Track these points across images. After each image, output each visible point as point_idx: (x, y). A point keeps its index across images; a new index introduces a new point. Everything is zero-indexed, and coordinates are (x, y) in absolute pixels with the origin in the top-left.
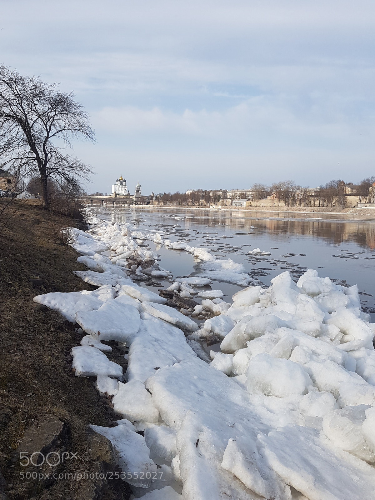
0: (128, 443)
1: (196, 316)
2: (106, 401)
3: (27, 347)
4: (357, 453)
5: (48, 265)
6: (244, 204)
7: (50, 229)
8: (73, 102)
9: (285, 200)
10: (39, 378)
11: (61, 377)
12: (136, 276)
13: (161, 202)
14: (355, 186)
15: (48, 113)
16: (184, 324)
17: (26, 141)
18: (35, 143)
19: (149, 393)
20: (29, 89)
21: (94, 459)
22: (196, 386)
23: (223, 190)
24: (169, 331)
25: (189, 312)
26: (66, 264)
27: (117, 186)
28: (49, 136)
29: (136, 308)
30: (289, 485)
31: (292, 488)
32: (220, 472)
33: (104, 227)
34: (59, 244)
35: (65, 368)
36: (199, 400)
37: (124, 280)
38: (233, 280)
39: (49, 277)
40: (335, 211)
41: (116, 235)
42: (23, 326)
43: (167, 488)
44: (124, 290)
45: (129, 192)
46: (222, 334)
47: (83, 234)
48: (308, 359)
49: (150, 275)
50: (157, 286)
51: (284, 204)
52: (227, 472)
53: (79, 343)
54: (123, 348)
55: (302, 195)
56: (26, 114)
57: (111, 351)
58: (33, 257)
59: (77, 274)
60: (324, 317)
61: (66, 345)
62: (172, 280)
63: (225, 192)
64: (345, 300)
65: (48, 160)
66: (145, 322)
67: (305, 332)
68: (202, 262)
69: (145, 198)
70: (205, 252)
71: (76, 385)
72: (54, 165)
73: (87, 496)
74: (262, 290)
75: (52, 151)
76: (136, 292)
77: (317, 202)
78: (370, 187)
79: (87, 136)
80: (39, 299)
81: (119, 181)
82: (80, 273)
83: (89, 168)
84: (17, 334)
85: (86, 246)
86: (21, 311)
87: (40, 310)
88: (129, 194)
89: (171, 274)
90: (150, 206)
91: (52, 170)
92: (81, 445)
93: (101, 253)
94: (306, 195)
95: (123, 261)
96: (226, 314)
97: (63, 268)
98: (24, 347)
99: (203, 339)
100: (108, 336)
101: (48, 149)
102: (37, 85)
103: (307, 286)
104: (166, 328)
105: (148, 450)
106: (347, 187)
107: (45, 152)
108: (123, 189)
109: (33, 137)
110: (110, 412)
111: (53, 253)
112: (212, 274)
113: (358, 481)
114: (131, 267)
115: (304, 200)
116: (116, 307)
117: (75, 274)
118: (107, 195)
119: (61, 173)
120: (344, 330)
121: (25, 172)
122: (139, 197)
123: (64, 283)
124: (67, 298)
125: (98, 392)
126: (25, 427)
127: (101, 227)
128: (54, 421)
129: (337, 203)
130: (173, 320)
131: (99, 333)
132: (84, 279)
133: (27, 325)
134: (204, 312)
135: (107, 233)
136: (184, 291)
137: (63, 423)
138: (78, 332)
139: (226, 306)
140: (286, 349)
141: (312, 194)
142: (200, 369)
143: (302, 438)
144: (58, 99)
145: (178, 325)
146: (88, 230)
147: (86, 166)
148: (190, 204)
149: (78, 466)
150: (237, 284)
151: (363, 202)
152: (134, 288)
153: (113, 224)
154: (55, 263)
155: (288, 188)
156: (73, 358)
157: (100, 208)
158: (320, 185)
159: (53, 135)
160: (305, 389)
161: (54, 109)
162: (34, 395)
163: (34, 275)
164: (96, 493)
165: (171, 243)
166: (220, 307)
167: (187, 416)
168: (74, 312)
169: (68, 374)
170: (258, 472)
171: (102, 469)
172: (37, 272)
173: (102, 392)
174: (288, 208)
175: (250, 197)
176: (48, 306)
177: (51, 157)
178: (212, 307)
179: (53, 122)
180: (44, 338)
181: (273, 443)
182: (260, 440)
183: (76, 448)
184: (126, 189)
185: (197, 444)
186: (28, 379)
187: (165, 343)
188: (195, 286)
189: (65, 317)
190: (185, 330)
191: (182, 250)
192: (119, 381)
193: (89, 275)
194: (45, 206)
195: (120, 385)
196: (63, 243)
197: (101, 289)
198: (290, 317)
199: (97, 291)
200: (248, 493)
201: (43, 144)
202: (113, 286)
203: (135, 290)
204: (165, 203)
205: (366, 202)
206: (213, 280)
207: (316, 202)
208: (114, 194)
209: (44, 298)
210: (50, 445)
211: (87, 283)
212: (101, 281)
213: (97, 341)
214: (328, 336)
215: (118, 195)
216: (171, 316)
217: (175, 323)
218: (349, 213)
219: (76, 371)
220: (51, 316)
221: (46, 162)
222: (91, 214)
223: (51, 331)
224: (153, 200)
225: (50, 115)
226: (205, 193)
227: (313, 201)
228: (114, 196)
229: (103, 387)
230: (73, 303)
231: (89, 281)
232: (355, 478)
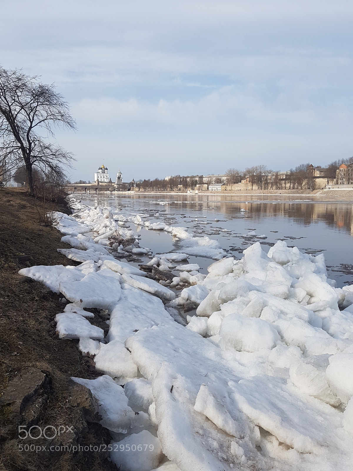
0: (107, 393)
1: (174, 286)
2: (88, 360)
3: (13, 313)
4: (322, 398)
5: (33, 244)
6: (220, 188)
7: (36, 213)
8: (54, 93)
9: (257, 184)
10: (24, 340)
11: (45, 339)
12: (118, 254)
13: (141, 188)
14: (323, 169)
15: (31, 104)
16: (163, 293)
17: (10, 131)
18: (19, 132)
19: (129, 351)
20: (12, 81)
21: (74, 405)
22: (172, 344)
23: (199, 175)
24: (148, 299)
25: (167, 283)
26: (51, 243)
27: (100, 174)
28: (32, 126)
29: (117, 280)
30: (257, 426)
31: (261, 429)
32: (193, 414)
33: (87, 211)
34: (44, 226)
35: (49, 331)
36: (175, 355)
37: (106, 256)
38: (209, 255)
39: (34, 255)
40: (305, 193)
41: (98, 217)
42: (9, 295)
43: (144, 432)
44: (106, 265)
45: (110, 179)
46: (198, 301)
47: (67, 217)
48: (277, 318)
49: (131, 252)
50: (137, 262)
51: (257, 188)
52: (199, 414)
53: (63, 311)
54: (105, 315)
55: (273, 178)
56: (10, 105)
57: (94, 317)
58: (19, 237)
59: (61, 251)
60: (291, 282)
61: (51, 313)
62: (151, 256)
63: (201, 177)
64: (312, 267)
65: (32, 148)
66: (125, 292)
67: (274, 295)
68: (180, 240)
69: (126, 185)
70: (183, 231)
71: (60, 346)
72: (37, 153)
73: (67, 438)
74: (235, 262)
75: (36, 140)
76: (117, 266)
77: (288, 185)
78: (337, 170)
79: (68, 125)
80: (24, 272)
81: (101, 169)
82: (64, 251)
83: (71, 155)
84: (3, 303)
85: (70, 228)
86: (7, 282)
87: (25, 281)
88: (111, 182)
89: (151, 251)
90: (131, 193)
91: (36, 158)
92: (62, 394)
93: (85, 234)
94: (278, 178)
95: (105, 240)
96: (202, 284)
97: (47, 247)
98: (10, 313)
99: (180, 307)
100: (90, 304)
101: (31, 138)
102: (20, 77)
103: (277, 256)
104: (145, 297)
105: (127, 399)
106: (315, 170)
107: (29, 141)
108: (105, 176)
109: (17, 127)
110: (92, 369)
111: (38, 233)
112: (189, 250)
113: (322, 421)
114: (113, 245)
115: (276, 183)
116: (98, 278)
117: (60, 252)
118: (89, 183)
119: (44, 161)
120: (310, 293)
121: (11, 161)
122: (120, 184)
123: (49, 260)
124: (50, 271)
125: (81, 352)
126: (9, 379)
127: (84, 211)
128: (36, 373)
129: (306, 185)
130: (152, 290)
131: (81, 301)
132: (68, 256)
133: (13, 295)
134: (181, 283)
135: (90, 217)
136: (162, 265)
137: (45, 375)
138: (62, 302)
139: (201, 277)
140: (256, 310)
141: (283, 177)
142: (176, 331)
143: (271, 386)
144: (40, 91)
145: (156, 294)
146: (72, 214)
147: (68, 153)
148: (168, 189)
149: (59, 412)
150: (213, 258)
151: (330, 183)
152: (115, 262)
153: (96, 208)
154: (40, 242)
155: (261, 172)
156: (57, 323)
157: (84, 195)
158: (291, 169)
159: (36, 125)
160: (274, 344)
161: (37, 100)
162: (19, 354)
163: (20, 252)
164: (76, 435)
165: (151, 224)
166: (196, 278)
167: (162, 366)
168: (58, 283)
169: (51, 337)
170: (228, 413)
171: (82, 414)
172: (23, 250)
173: (84, 353)
174: (261, 191)
175: (225, 182)
176: (32, 278)
177: (35, 146)
178: (189, 279)
179: (35, 112)
180: (29, 306)
181: (243, 389)
182: (231, 387)
183: (57, 396)
184: (108, 176)
185: (172, 390)
186: (13, 340)
187: (145, 309)
188: (173, 261)
189: (49, 288)
190: (163, 299)
191: (162, 230)
192: (101, 343)
193: (72, 252)
194: (31, 193)
195: (102, 345)
196: (48, 225)
197: (84, 264)
198: (261, 283)
199: (80, 266)
200: (219, 433)
201: (26, 134)
202: (95, 262)
203: (116, 264)
204: (145, 189)
205: (334, 184)
206: (190, 255)
207: (286, 185)
208: (97, 182)
209: (29, 271)
210: (32, 394)
211: (70, 259)
212: (83, 257)
213: (80, 309)
214: (296, 298)
215: (101, 182)
216: (150, 286)
217: (154, 293)
218: (318, 194)
219: (60, 334)
220: (35, 287)
221: (30, 151)
222: (75, 200)
223: (36, 300)
224: (134, 186)
225: (33, 105)
226: (183, 179)
227: (284, 184)
228: (96, 184)
229: (86, 348)
230: (57, 276)
231: (73, 258)
232: (320, 419)
